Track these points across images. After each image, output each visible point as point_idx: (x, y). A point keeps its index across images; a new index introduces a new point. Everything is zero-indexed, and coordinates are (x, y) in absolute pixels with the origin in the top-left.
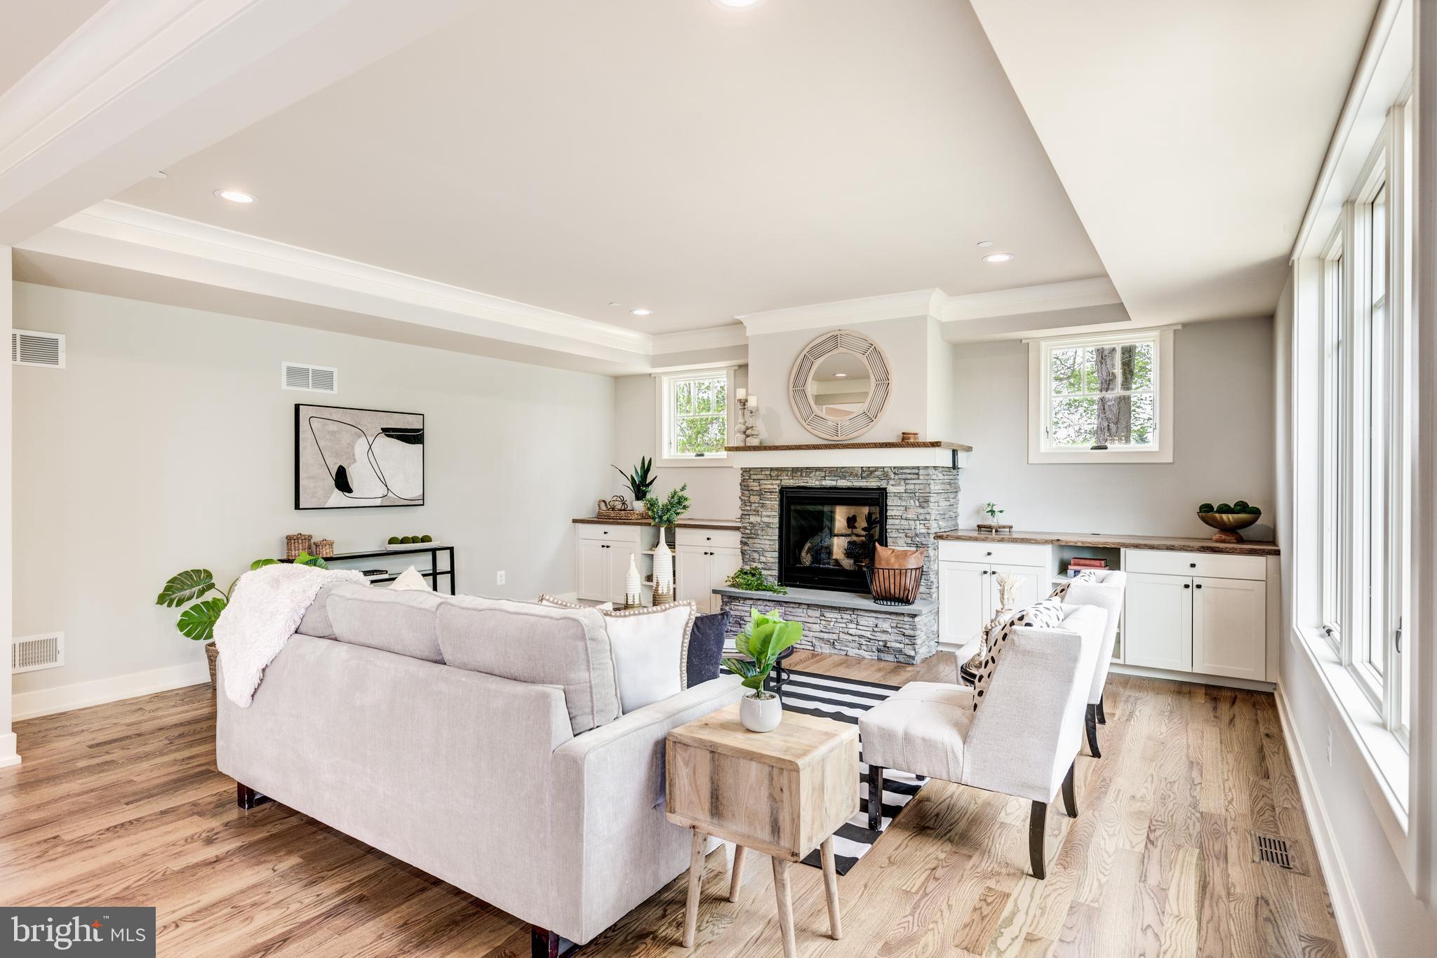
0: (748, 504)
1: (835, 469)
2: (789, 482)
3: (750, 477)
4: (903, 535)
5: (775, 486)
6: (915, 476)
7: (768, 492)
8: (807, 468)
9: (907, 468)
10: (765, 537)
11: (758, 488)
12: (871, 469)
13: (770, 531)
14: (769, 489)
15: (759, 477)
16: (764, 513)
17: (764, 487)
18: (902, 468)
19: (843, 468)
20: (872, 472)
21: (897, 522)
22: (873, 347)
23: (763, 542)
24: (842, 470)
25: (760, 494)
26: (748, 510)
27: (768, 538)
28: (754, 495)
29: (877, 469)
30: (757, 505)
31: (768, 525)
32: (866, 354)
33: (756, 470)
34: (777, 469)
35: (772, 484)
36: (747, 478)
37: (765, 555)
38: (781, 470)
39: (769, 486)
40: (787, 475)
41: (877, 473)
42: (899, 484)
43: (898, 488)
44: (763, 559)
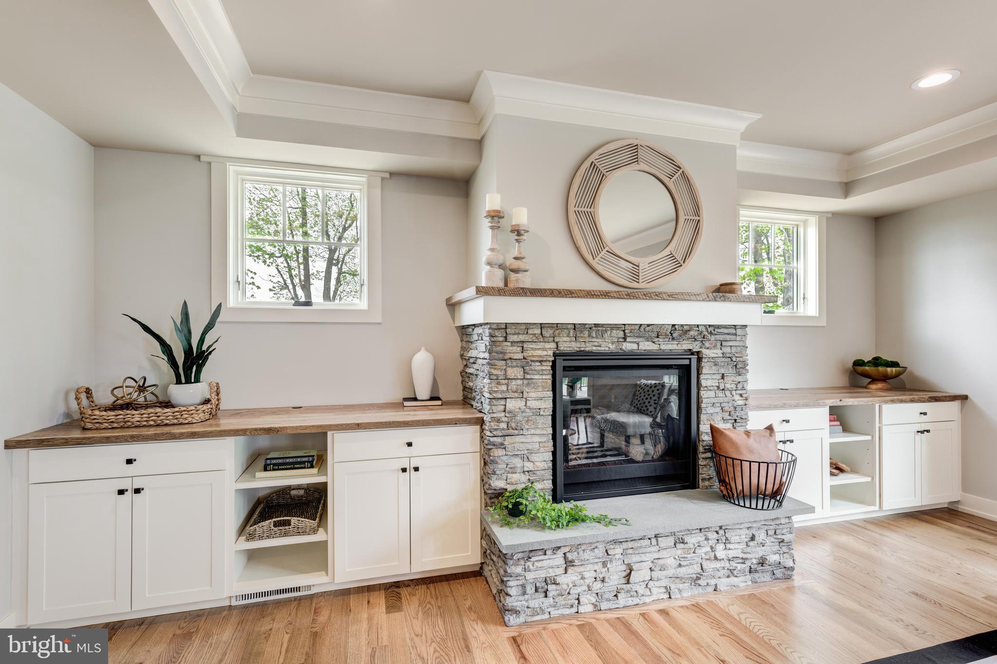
0: (503, 381)
1: (637, 327)
2: (568, 345)
3: (506, 338)
4: (718, 410)
5: (547, 350)
6: (733, 337)
7: (537, 361)
8: (596, 325)
9: (725, 327)
10: (533, 431)
11: (520, 356)
12: (685, 327)
13: (540, 420)
14: (540, 356)
15: (522, 338)
16: (533, 395)
17: (530, 353)
18: (719, 327)
19: (648, 325)
20: (686, 332)
21: (712, 394)
22: (681, 170)
23: (529, 439)
24: (647, 329)
25: (525, 364)
26: (503, 392)
27: (538, 432)
28: (512, 367)
29: (691, 327)
30: (519, 382)
31: (537, 412)
32: (673, 179)
33: (518, 327)
34: (551, 326)
35: (544, 349)
36: (501, 339)
37: (531, 458)
38: (557, 327)
39: (540, 353)
40: (568, 336)
41: (692, 333)
42: (715, 347)
43: (714, 351)
44: (529, 466)
